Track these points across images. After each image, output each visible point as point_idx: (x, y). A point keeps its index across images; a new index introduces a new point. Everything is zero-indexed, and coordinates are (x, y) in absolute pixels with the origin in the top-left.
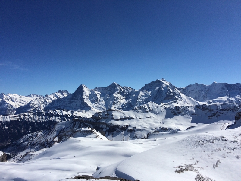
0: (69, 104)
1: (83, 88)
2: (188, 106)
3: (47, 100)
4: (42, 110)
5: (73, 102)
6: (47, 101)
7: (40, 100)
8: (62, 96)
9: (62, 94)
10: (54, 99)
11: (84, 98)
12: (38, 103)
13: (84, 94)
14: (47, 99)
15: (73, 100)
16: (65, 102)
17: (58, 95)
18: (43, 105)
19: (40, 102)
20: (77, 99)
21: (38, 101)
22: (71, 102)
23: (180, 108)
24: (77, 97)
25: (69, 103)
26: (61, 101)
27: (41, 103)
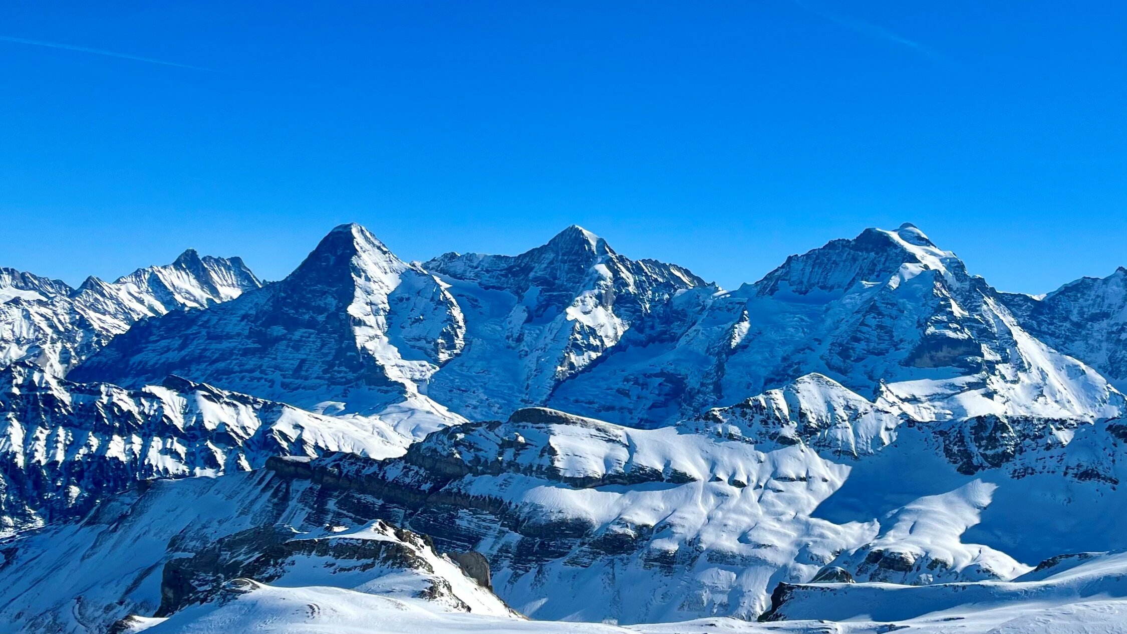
0: (246, 352)
1: (355, 252)
2: (1054, 421)
3: (93, 317)
4: (53, 383)
5: (278, 339)
6: (96, 326)
7: (43, 310)
8: (202, 295)
9: (205, 282)
10: (141, 311)
11: (360, 323)
12: (27, 333)
13: (358, 293)
14: (96, 310)
15: (278, 330)
16: (218, 338)
17: (177, 282)
18: (65, 353)
19: (44, 325)
20: (311, 324)
21: (27, 316)
22: (266, 344)
23: (1004, 428)
24: (308, 307)
25: (251, 345)
26: (194, 329)
27: (49, 331)
